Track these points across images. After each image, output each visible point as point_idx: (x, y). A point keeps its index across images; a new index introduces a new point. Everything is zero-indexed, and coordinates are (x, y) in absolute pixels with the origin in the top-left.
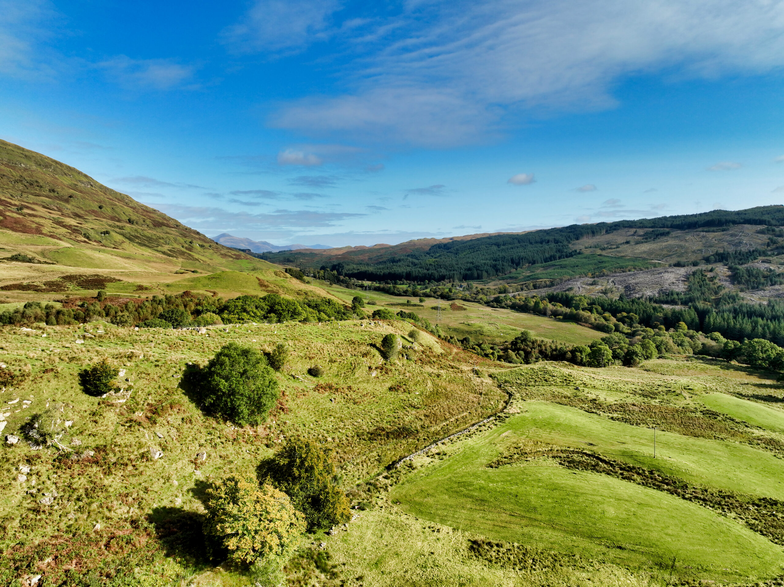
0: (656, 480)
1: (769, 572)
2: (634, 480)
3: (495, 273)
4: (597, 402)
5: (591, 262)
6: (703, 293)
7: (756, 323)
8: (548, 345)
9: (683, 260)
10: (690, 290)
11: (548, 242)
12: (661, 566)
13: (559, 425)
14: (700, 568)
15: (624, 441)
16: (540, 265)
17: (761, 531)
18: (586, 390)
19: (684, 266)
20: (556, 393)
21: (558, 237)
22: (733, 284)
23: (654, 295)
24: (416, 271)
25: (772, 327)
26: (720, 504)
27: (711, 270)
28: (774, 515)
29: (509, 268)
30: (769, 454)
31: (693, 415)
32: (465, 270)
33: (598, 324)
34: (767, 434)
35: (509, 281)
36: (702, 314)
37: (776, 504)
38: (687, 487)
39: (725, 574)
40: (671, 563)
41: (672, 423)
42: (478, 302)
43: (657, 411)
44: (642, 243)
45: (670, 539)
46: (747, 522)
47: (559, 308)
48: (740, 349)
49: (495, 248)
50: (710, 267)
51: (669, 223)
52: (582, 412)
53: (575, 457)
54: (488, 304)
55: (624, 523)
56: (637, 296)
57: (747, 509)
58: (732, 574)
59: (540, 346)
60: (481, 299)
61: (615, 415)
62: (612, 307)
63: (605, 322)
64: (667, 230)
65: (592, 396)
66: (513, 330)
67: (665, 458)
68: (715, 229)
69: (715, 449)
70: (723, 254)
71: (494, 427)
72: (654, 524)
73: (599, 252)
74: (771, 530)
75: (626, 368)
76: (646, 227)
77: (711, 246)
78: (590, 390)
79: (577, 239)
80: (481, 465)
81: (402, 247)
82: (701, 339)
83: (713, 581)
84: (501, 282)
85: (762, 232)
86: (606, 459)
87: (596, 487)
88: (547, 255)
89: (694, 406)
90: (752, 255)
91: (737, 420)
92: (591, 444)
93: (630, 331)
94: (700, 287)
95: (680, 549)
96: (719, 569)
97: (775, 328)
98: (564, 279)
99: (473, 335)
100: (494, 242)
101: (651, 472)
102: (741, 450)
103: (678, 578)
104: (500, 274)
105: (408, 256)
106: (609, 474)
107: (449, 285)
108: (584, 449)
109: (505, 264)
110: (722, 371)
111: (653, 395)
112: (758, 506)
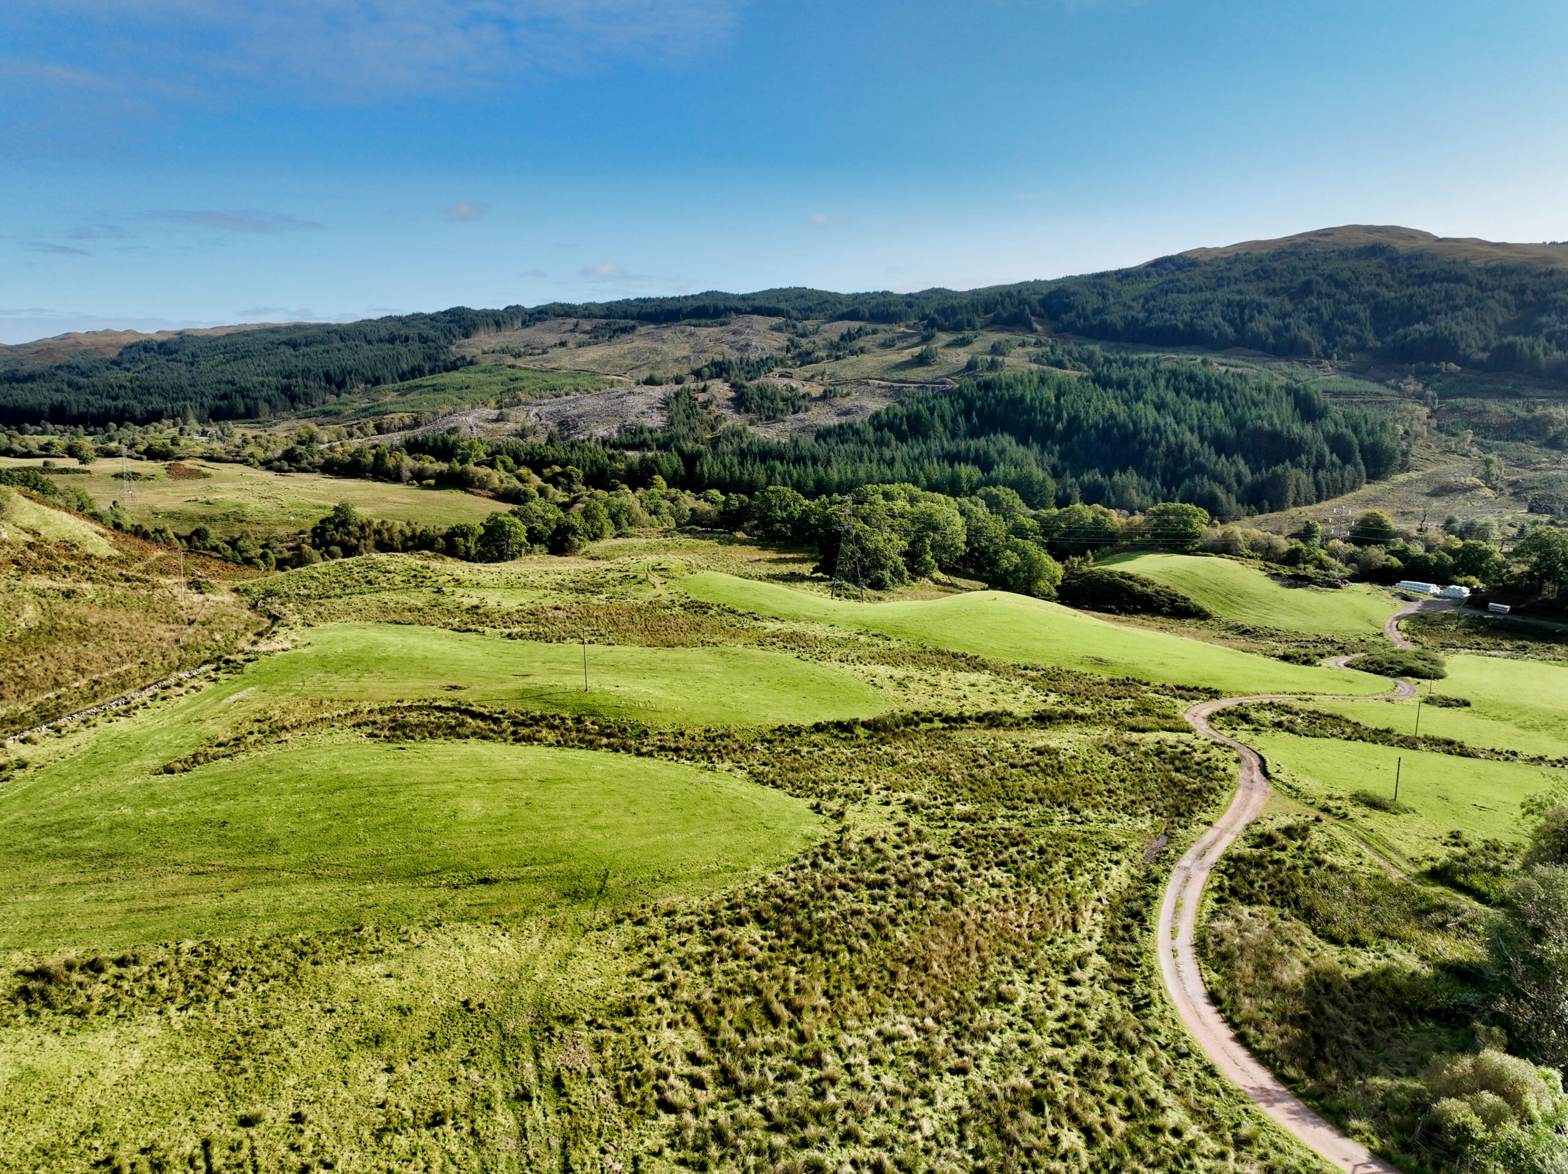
0: (586, 732)
1: (786, 851)
2: (540, 740)
3: (288, 404)
4: (481, 611)
5: (494, 379)
6: (692, 429)
7: (773, 469)
8: (396, 530)
9: (658, 374)
10: (672, 424)
11: (407, 339)
12: (575, 896)
13: (379, 660)
14: (657, 877)
15: (527, 671)
16: (391, 386)
17: (773, 782)
18: (460, 591)
19: (660, 384)
20: (392, 604)
21: (427, 331)
22: (739, 413)
23: (611, 434)
24: (75, 401)
25: (795, 474)
26: (705, 751)
27: (704, 390)
28: (795, 751)
29: (321, 393)
30: (790, 655)
31: (668, 612)
32: (215, 397)
33: (506, 489)
34: (787, 627)
35: (321, 419)
36: (691, 460)
37: (798, 734)
38: (646, 734)
39: (707, 875)
40: (597, 884)
41: (628, 630)
42: (245, 462)
43: (601, 614)
44: (589, 344)
45: (600, 836)
46: (750, 773)
47: (427, 465)
48: (749, 505)
49: (288, 351)
50: (701, 385)
51: (635, 311)
52: (447, 632)
53: (413, 717)
54: (267, 465)
55: (499, 826)
56: (581, 437)
57: (753, 750)
58: (719, 872)
59: (378, 532)
60: (252, 455)
61: (516, 629)
62: (533, 457)
63: (519, 485)
64: (631, 323)
65: (467, 602)
66: (320, 507)
67: (607, 688)
68: (709, 322)
69: (702, 662)
70: (723, 363)
71: (208, 686)
72: (569, 813)
73: (510, 360)
74: (790, 775)
75: (555, 558)
76: (596, 317)
77: (704, 351)
78: (467, 591)
79: (467, 336)
80: (141, 770)
81: (42, 349)
82: (688, 501)
83: (682, 897)
84: (303, 422)
85: (777, 329)
86: (485, 711)
87: (448, 767)
88: (405, 367)
89: (670, 598)
90: (764, 365)
91: (741, 611)
92: (455, 688)
93: (567, 499)
94: (688, 418)
95: (618, 851)
96: (694, 870)
97: (800, 476)
98: (441, 412)
99: (218, 524)
100: (284, 338)
101: (578, 720)
102: (745, 657)
103: (609, 910)
104: (301, 406)
105: (59, 368)
106: (484, 738)
107: (174, 431)
108: (435, 700)
109: (310, 383)
110: (720, 548)
111: (596, 588)
112: (770, 742)
